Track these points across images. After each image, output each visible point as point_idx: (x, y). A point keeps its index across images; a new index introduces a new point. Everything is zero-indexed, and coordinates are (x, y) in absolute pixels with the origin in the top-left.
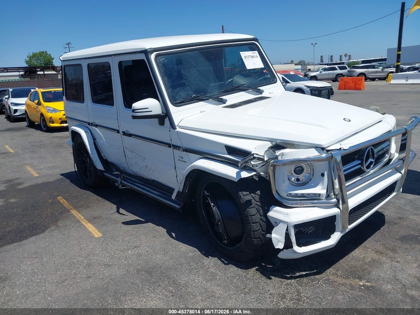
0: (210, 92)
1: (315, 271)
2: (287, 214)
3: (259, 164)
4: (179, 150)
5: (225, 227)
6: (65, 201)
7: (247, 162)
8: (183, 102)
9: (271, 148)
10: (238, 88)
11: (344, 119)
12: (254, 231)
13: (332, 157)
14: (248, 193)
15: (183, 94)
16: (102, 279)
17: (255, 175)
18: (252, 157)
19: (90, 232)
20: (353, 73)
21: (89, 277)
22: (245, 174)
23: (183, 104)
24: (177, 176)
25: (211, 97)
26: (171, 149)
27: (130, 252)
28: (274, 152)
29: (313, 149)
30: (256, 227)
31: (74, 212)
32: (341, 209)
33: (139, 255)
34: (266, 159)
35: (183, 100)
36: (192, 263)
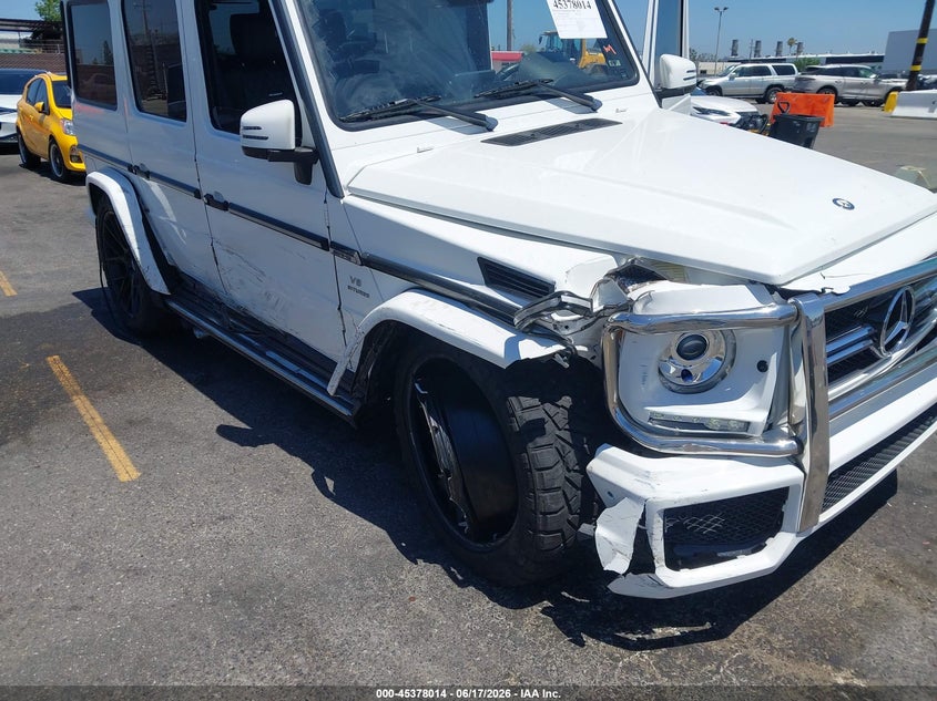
0: (451, 96)
1: (708, 626)
2: (647, 475)
3: (575, 320)
4: (349, 260)
5: (465, 490)
6: (65, 369)
7: (538, 315)
8: (369, 118)
9: (615, 274)
10: (532, 90)
11: (835, 201)
12: (545, 514)
13: (798, 315)
14: (536, 401)
15: (369, 95)
16: (110, 616)
17: (560, 353)
18: (554, 302)
19: (108, 465)
20: (806, 85)
21: (75, 608)
22: (531, 349)
23: (369, 122)
24: (344, 331)
25: (452, 110)
26: (328, 255)
27: (203, 532)
28: (624, 287)
29: (743, 288)
30: (551, 501)
31: (81, 402)
32: (807, 470)
33: (228, 545)
34: (597, 307)
35: (367, 112)
36: (369, 581)
